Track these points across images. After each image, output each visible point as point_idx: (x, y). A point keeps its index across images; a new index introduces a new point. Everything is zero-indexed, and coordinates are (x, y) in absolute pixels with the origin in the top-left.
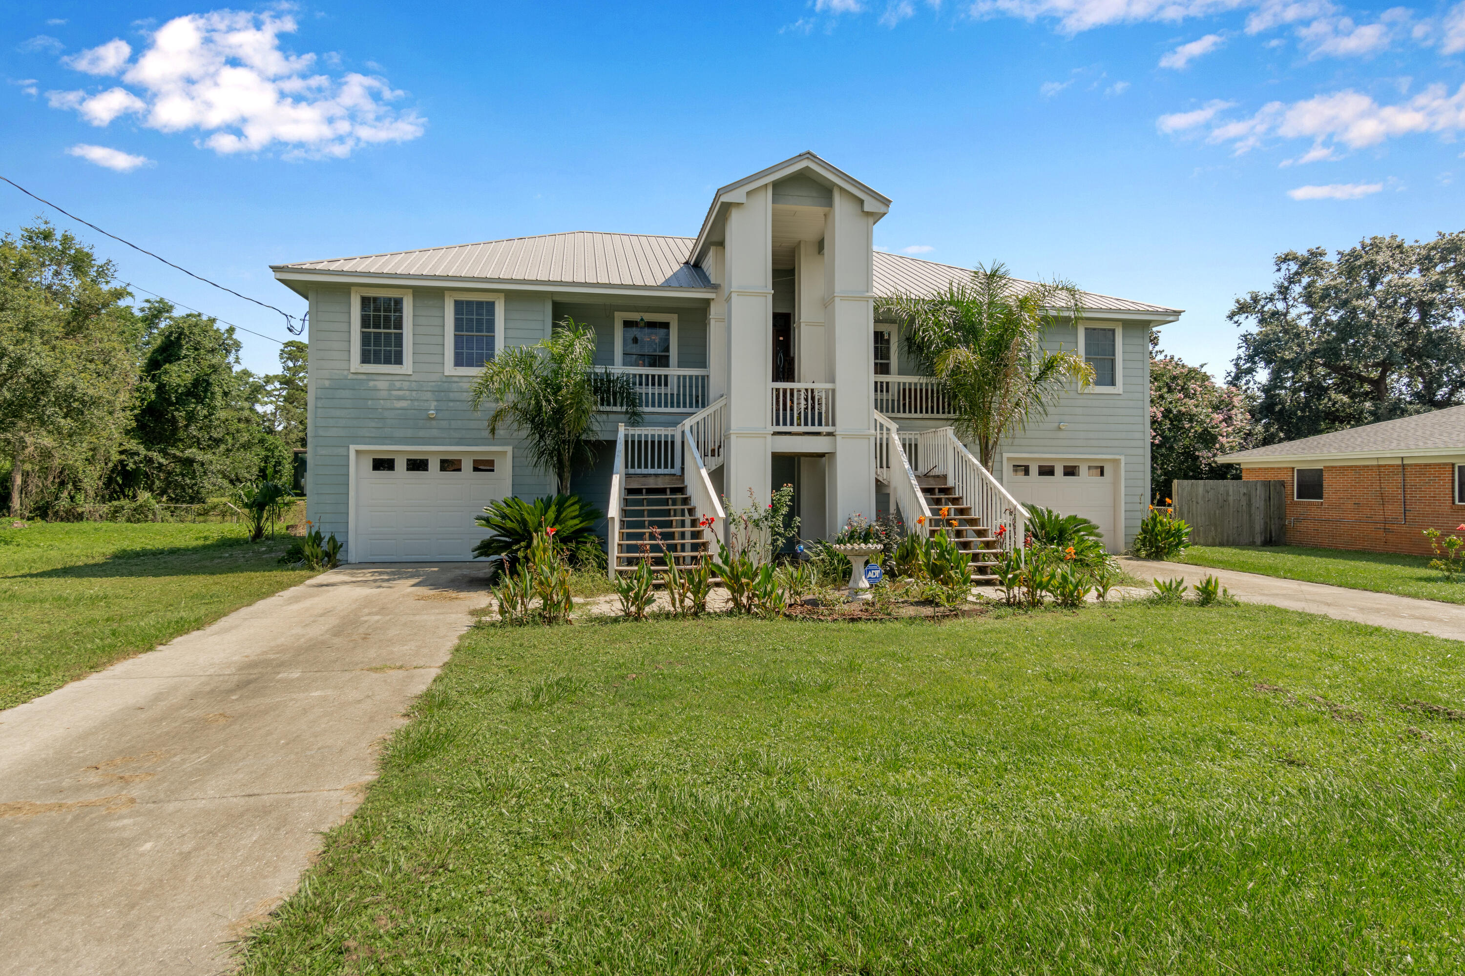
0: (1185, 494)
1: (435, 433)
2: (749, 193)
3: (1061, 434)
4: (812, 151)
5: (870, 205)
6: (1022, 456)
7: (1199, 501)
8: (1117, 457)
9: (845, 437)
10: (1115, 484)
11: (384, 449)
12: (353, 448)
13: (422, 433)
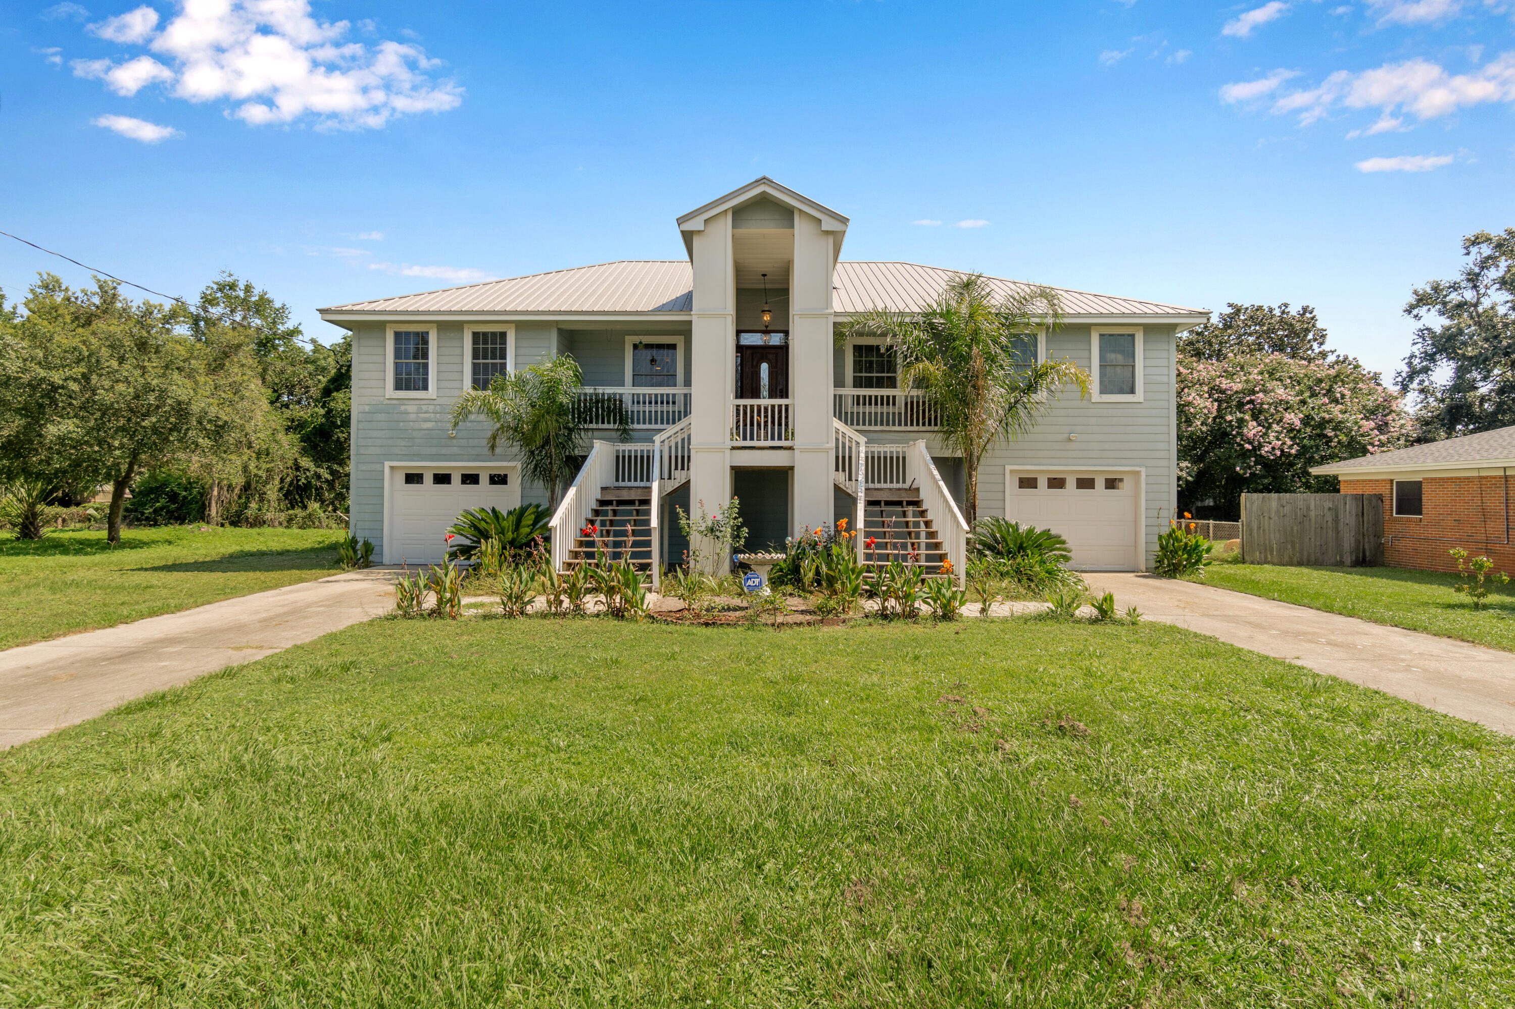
0: (1255, 508)
1: (455, 450)
2: (706, 221)
3: (1072, 446)
4: (768, 176)
5: (828, 224)
6: (1028, 469)
7: (1273, 515)
8: (1137, 469)
9: (803, 451)
10: (1136, 497)
11: (414, 465)
12: (387, 464)
13: (444, 451)
